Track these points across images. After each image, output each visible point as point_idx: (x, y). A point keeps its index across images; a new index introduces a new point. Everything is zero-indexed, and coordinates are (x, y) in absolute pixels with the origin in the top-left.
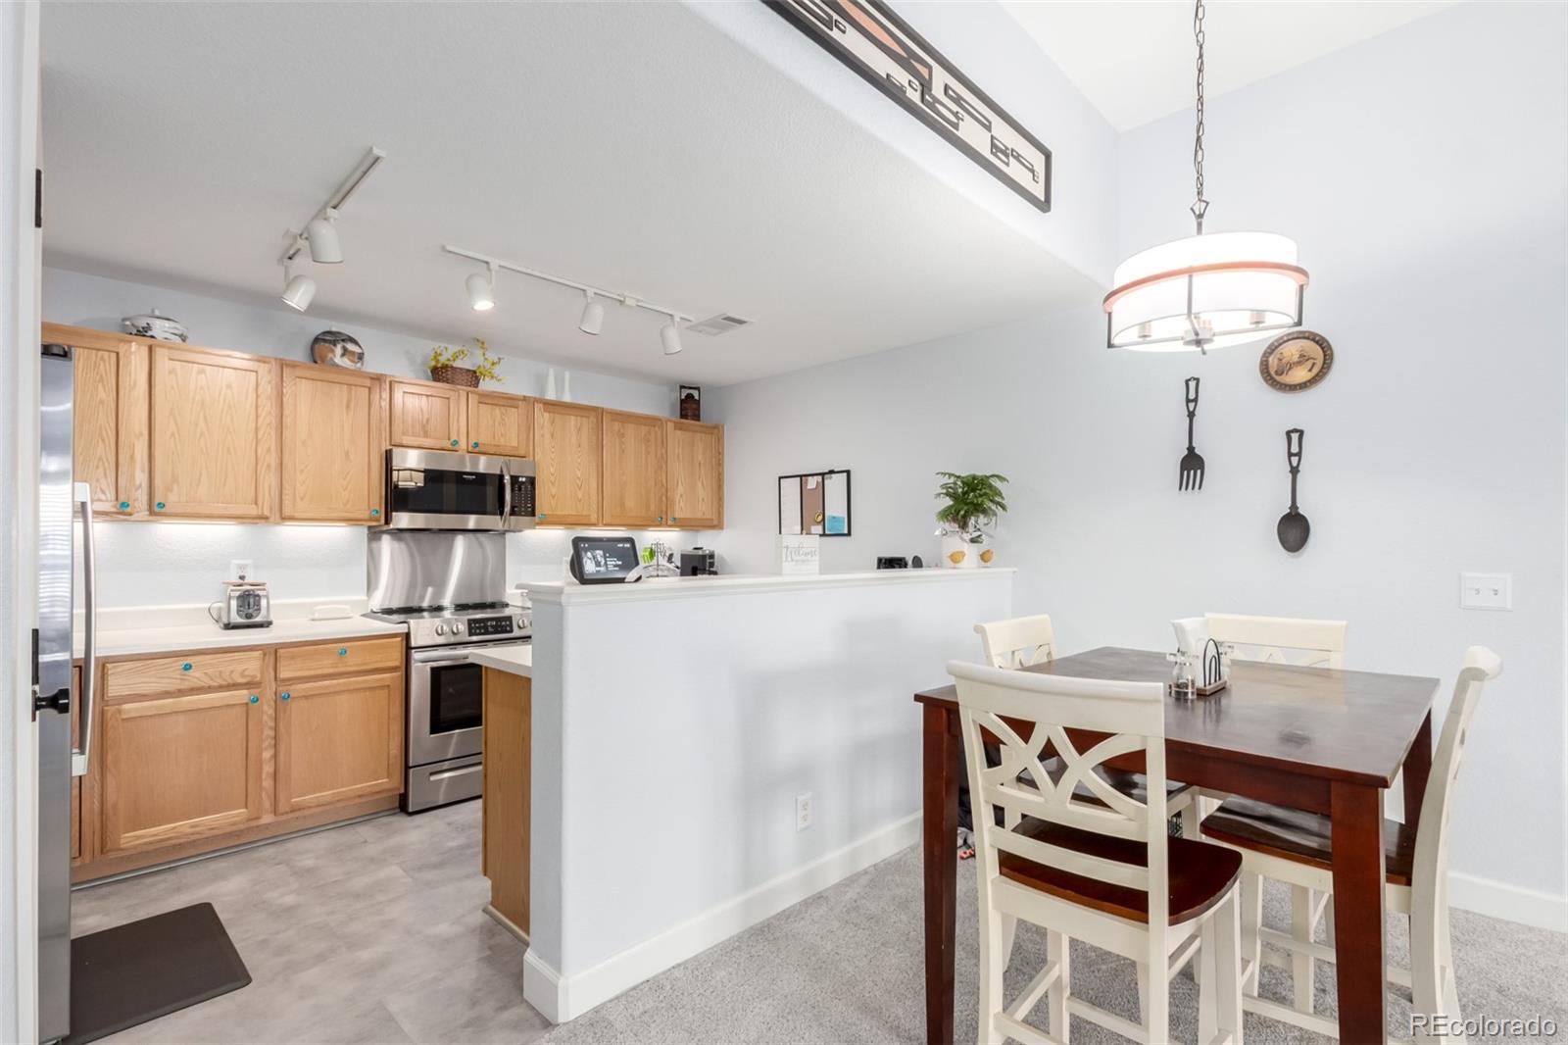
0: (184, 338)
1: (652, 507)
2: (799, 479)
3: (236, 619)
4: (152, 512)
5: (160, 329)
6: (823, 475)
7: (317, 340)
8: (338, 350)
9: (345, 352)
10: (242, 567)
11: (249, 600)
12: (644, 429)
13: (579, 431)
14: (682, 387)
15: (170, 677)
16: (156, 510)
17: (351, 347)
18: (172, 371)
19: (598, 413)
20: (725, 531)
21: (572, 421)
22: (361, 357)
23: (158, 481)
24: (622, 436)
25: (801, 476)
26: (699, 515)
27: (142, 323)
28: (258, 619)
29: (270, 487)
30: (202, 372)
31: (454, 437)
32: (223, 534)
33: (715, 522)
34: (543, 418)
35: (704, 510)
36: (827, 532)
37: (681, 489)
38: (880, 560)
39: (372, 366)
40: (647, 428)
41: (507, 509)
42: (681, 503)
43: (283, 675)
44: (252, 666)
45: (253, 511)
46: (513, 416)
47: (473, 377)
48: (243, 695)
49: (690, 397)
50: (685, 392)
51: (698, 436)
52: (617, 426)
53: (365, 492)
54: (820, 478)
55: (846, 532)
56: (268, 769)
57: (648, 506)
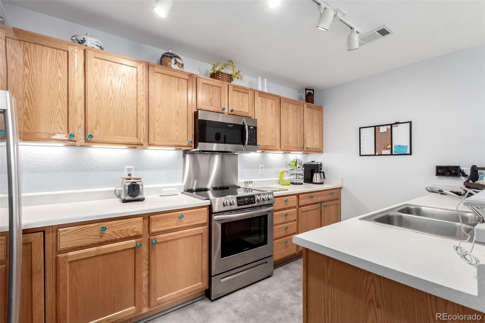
1: (299, 142)
2: (374, 128)
3: (128, 198)
4: (86, 141)
5: (90, 42)
6: (391, 125)
7: (163, 56)
8: (173, 61)
9: (176, 62)
10: (129, 170)
11: (134, 188)
12: (295, 106)
13: (272, 106)
14: (306, 89)
15: (94, 232)
16: (89, 140)
17: (178, 60)
18: (96, 64)
19: (278, 98)
21: (269, 102)
22: (182, 65)
23: (89, 123)
24: (288, 109)
25: (375, 127)
26: (315, 147)
27: (81, 38)
28: (139, 197)
29: (143, 128)
30: (110, 66)
31: (223, 107)
33: (321, 150)
34: (258, 99)
36: (393, 153)
37: (308, 135)
38: (438, 168)
39: (188, 69)
40: (297, 106)
41: (246, 143)
42: (309, 142)
43: (153, 230)
44: (138, 226)
45: (135, 141)
46: (247, 99)
47: (230, 78)
48: (132, 243)
49: (310, 94)
50: (308, 91)
51: (315, 111)
52: (286, 104)
53: (186, 132)
54: (389, 127)
55: (408, 152)
56: (145, 282)
57: (297, 142)
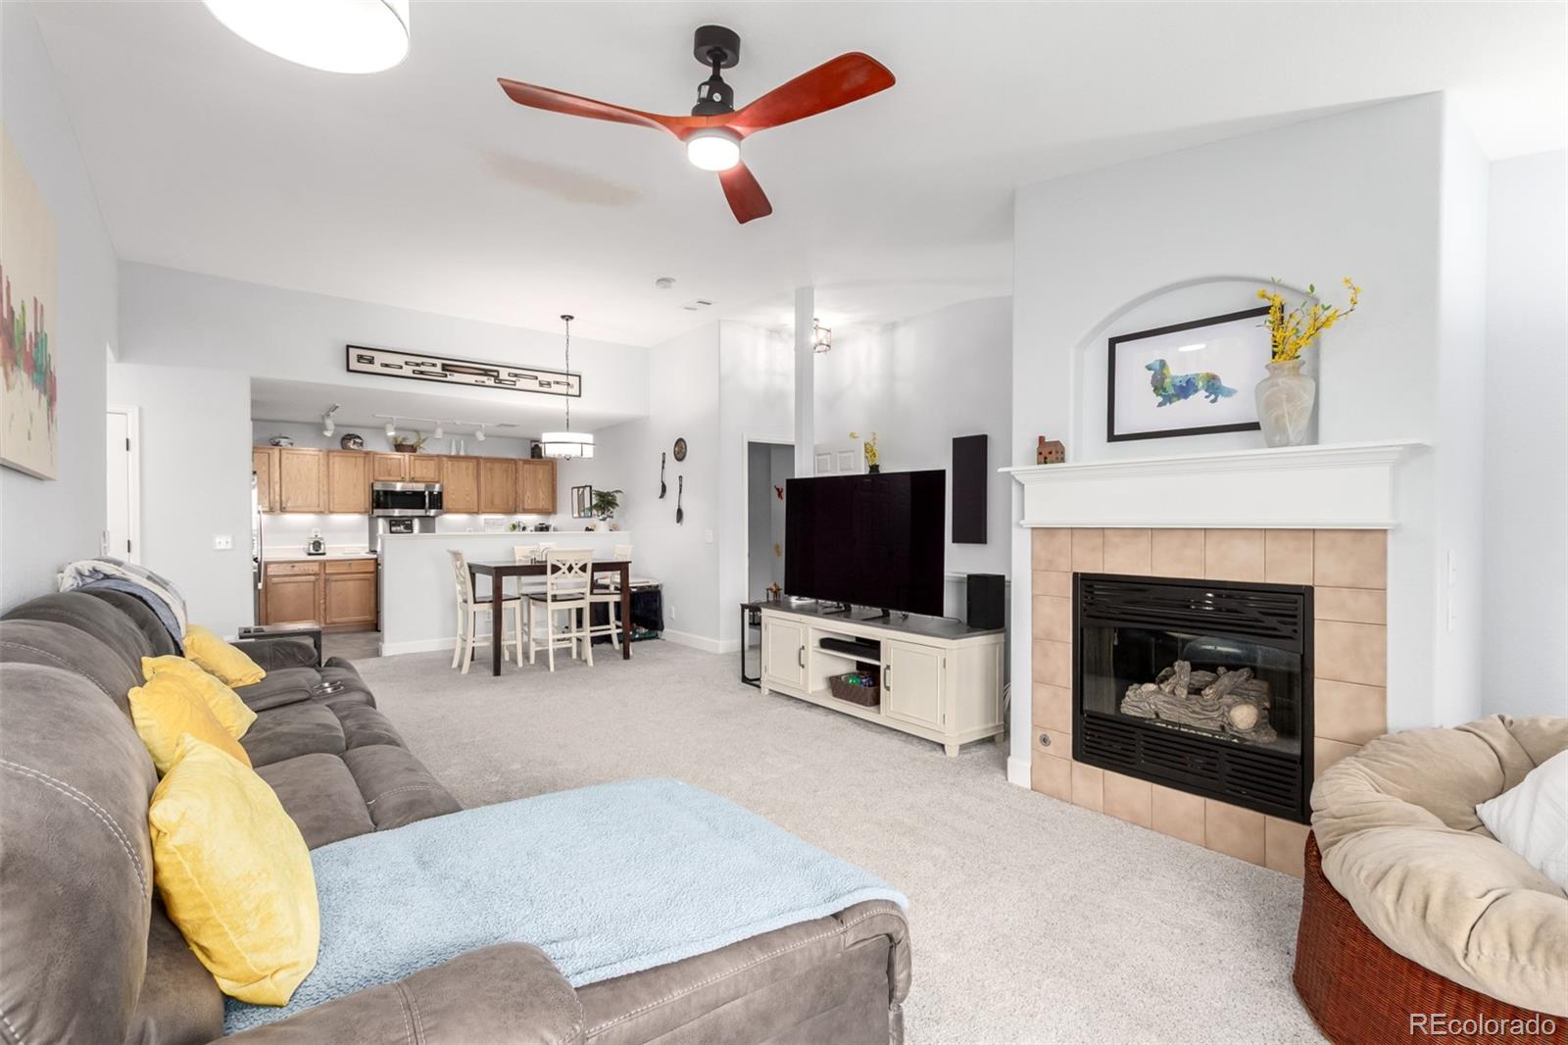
0: (292, 444)
1: (511, 503)
2: (577, 489)
3: (312, 551)
4: (281, 511)
5: (283, 442)
7: (344, 439)
8: (353, 442)
9: (355, 443)
10: (316, 532)
11: (317, 545)
12: (505, 466)
13: (467, 468)
14: (530, 442)
15: (286, 570)
16: (283, 510)
17: (358, 440)
18: (288, 458)
19: (477, 459)
20: (558, 516)
21: (463, 465)
22: (361, 444)
23: (284, 499)
24: (491, 469)
26: (541, 507)
27: (277, 440)
28: (320, 552)
29: (325, 500)
30: (298, 458)
31: (403, 475)
32: (310, 518)
33: (551, 510)
34: (447, 464)
35: (543, 503)
36: (585, 516)
37: (528, 494)
39: (367, 447)
40: (507, 465)
41: (427, 505)
42: (529, 501)
43: (327, 572)
44: (315, 568)
45: (317, 510)
46: (432, 464)
47: (413, 449)
48: (312, 578)
49: (537, 446)
50: (533, 444)
51: (538, 467)
52: (488, 464)
53: (363, 498)
54: (583, 489)
55: (589, 514)
56: (322, 607)
57: (508, 503)
